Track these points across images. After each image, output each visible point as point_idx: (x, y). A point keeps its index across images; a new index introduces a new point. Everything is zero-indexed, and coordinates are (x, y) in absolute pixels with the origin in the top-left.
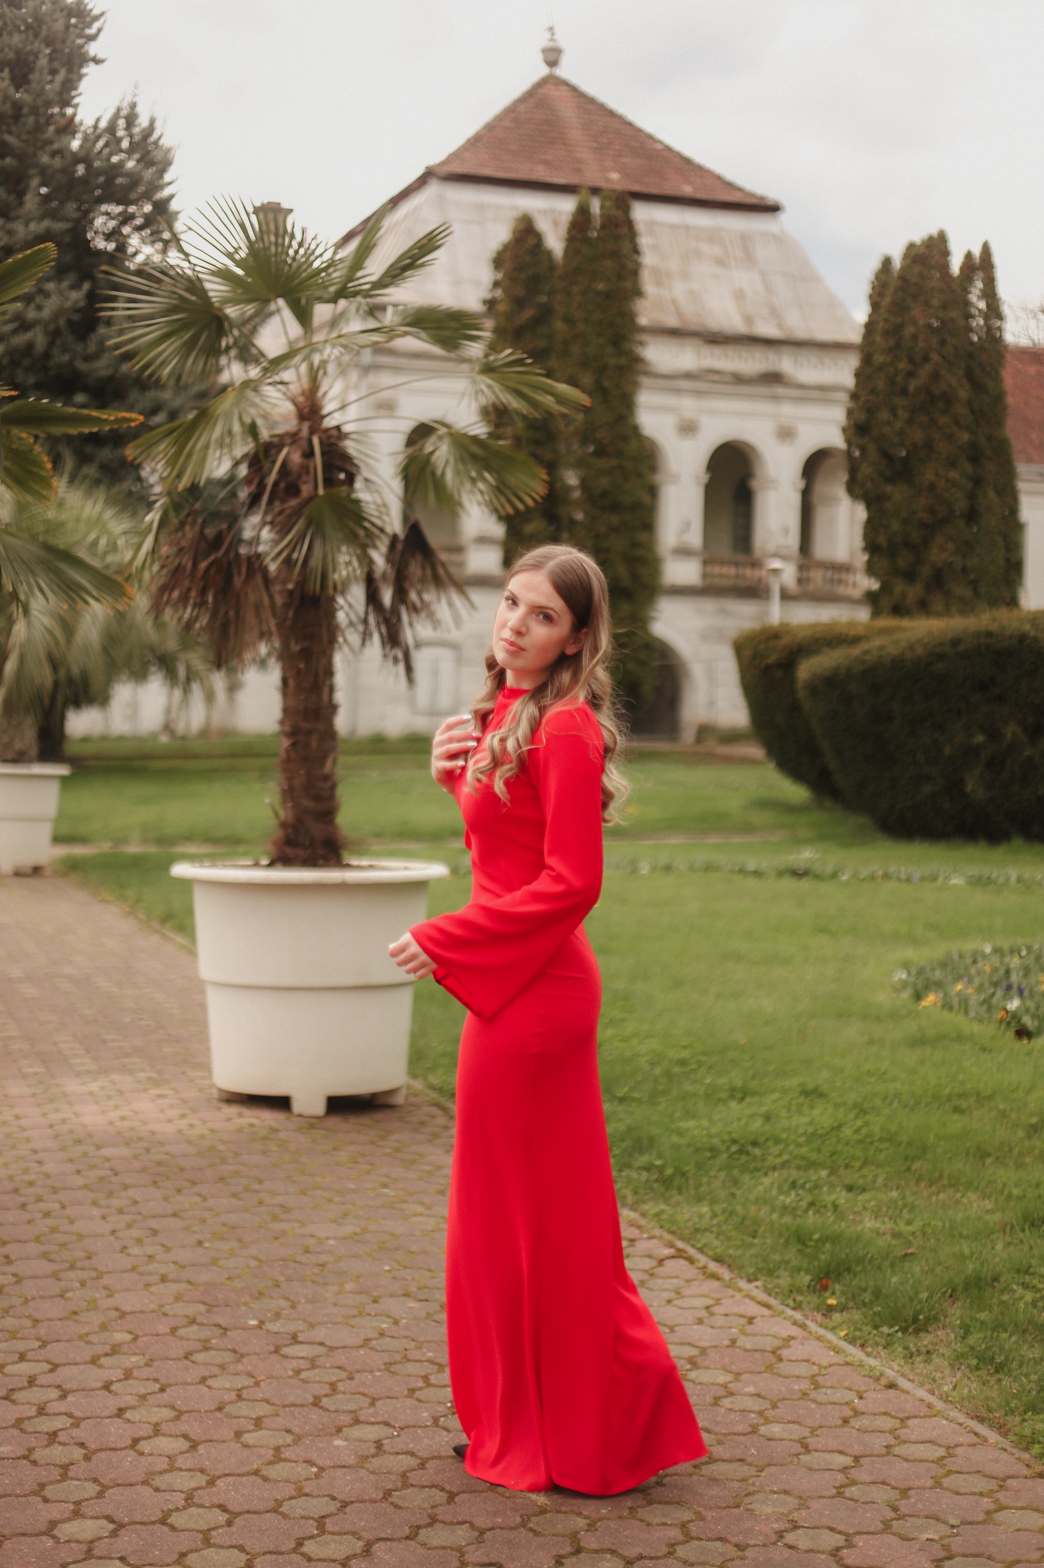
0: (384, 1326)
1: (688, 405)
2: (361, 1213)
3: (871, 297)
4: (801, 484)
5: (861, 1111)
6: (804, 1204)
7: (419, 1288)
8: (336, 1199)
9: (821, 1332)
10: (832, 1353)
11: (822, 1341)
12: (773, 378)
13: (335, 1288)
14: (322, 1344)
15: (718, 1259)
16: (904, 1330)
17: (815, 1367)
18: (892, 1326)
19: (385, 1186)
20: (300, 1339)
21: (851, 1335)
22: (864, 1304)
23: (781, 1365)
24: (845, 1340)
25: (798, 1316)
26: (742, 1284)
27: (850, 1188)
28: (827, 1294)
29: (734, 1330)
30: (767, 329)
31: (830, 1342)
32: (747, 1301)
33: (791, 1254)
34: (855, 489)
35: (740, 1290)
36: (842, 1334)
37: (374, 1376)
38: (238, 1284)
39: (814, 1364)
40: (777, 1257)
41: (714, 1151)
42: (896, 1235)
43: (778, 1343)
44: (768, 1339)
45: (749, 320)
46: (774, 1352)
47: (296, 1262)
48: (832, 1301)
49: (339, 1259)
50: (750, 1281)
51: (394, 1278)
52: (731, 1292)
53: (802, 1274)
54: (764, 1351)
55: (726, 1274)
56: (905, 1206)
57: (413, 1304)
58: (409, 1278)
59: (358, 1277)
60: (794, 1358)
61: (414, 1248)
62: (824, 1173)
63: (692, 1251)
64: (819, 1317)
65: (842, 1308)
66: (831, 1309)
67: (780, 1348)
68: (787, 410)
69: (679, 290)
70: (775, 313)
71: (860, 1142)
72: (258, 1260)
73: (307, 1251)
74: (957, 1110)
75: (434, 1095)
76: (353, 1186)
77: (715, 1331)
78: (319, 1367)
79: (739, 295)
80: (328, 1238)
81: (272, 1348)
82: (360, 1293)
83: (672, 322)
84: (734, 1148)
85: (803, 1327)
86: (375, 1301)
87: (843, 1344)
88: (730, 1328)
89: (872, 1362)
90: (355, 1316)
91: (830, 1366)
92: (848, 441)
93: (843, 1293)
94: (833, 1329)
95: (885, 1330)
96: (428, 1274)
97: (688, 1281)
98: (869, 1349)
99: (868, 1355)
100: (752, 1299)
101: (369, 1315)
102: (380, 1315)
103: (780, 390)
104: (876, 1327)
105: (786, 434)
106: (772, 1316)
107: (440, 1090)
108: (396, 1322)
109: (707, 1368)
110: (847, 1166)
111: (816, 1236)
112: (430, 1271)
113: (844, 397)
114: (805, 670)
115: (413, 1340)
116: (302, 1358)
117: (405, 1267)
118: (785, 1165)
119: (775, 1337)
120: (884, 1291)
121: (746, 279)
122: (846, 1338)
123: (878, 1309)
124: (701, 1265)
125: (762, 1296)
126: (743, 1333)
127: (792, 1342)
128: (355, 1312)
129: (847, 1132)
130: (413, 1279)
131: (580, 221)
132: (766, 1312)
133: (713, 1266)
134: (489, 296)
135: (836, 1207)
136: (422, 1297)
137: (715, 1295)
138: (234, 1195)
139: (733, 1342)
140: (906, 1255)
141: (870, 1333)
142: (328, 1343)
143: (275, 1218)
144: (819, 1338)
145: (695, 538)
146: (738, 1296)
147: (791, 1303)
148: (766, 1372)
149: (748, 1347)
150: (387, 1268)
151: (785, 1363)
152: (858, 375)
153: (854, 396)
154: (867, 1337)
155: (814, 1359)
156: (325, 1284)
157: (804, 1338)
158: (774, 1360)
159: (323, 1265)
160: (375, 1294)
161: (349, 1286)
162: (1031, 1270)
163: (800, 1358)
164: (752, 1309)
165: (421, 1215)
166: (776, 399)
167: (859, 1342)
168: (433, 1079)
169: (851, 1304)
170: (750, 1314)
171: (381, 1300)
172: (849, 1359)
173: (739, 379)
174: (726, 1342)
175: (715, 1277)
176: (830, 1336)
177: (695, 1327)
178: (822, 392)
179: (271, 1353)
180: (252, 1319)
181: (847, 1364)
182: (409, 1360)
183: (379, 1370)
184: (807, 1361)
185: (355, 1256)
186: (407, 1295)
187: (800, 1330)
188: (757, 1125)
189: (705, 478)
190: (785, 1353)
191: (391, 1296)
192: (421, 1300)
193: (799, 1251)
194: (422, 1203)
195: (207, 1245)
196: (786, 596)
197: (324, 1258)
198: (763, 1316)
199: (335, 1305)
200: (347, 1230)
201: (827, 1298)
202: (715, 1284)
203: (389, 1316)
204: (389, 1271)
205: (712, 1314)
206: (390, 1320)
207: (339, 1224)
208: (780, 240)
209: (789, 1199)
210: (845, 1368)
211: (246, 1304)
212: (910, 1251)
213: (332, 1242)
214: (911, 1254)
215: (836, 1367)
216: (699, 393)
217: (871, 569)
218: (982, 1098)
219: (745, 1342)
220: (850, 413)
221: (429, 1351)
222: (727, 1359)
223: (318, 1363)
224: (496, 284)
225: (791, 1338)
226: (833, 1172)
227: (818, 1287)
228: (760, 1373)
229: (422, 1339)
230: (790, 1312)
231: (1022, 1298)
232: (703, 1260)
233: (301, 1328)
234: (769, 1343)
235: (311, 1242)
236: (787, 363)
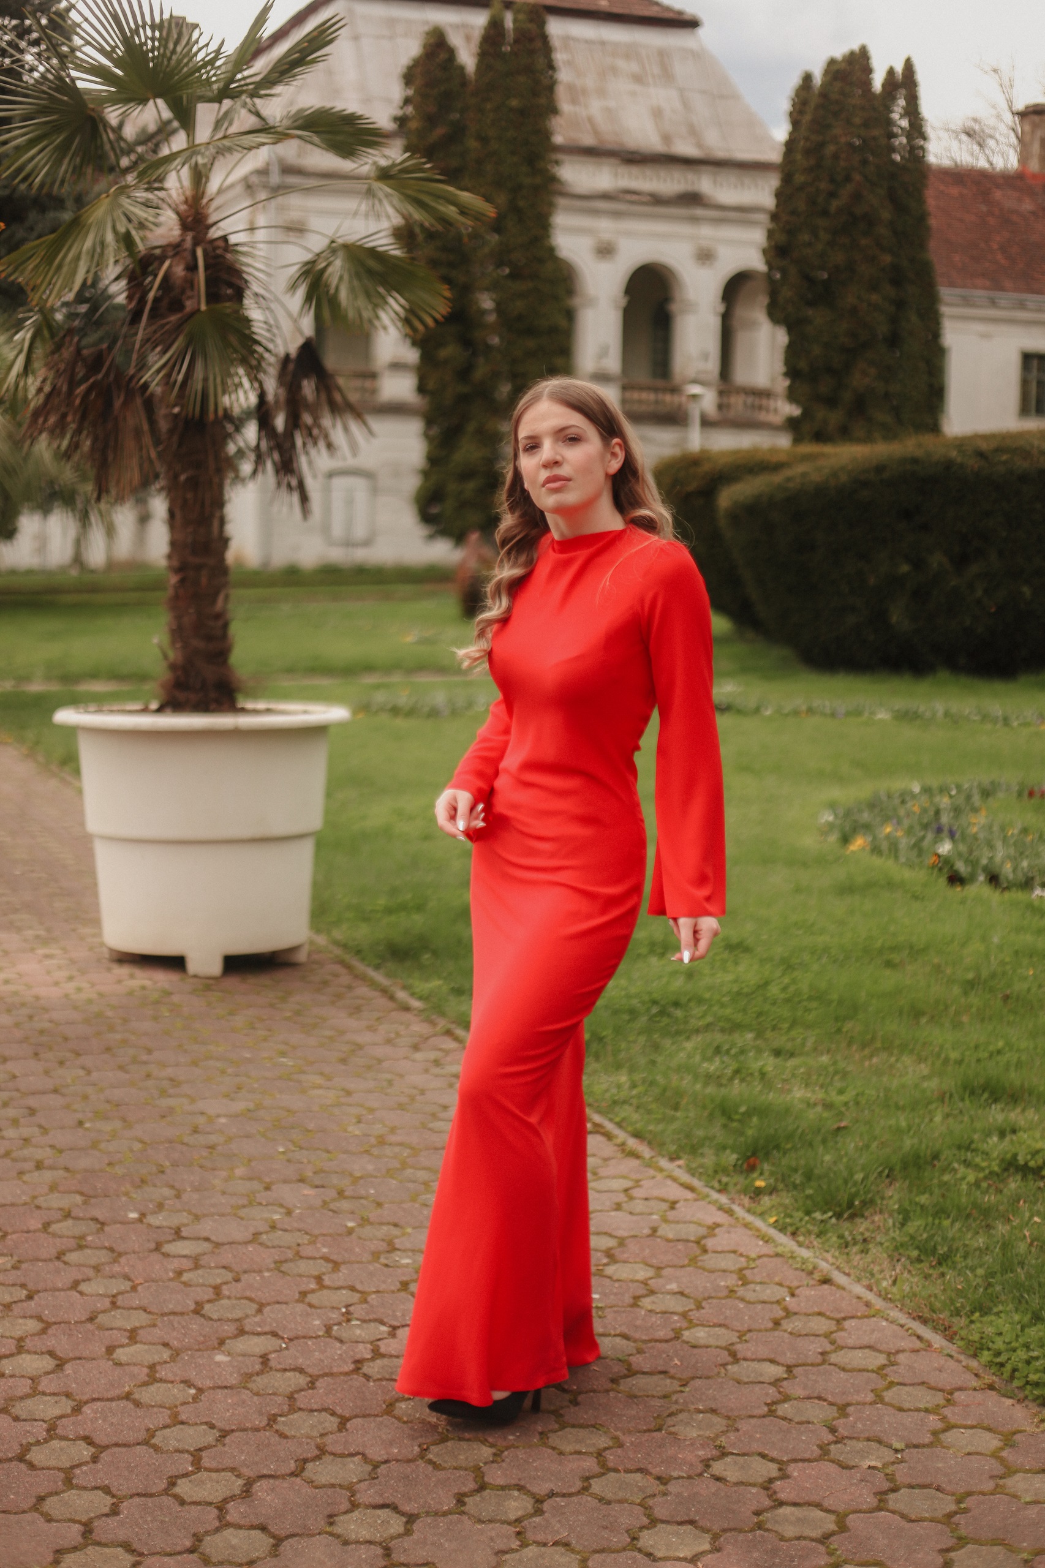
0: (276, 1217)
1: (606, 227)
2: (256, 1086)
3: (791, 114)
4: (721, 308)
5: (788, 965)
6: (729, 1071)
7: (315, 1173)
8: (230, 1071)
9: (749, 1218)
10: (761, 1243)
11: (750, 1229)
12: (692, 199)
13: (224, 1174)
14: (207, 1239)
15: (637, 1135)
16: (838, 1216)
17: (743, 1259)
18: (825, 1212)
19: (283, 1054)
20: (184, 1234)
21: (781, 1222)
22: (795, 1187)
23: (705, 1257)
24: (775, 1227)
25: (723, 1199)
26: (664, 1163)
27: (777, 1053)
28: (755, 1175)
29: (655, 1217)
30: (685, 148)
31: (758, 1230)
32: (669, 1182)
33: (716, 1130)
34: (776, 314)
35: (661, 1170)
36: (772, 1220)
37: (263, 1277)
38: (119, 1170)
39: (741, 1255)
40: (700, 1133)
41: (633, 1013)
42: (828, 1106)
43: (702, 1231)
44: (692, 1228)
45: (667, 138)
46: (698, 1243)
47: (183, 1144)
48: (760, 1183)
49: (230, 1140)
50: (672, 1159)
51: (289, 1161)
52: (652, 1172)
53: (728, 1151)
54: (688, 1241)
55: (646, 1151)
56: (836, 1072)
57: (308, 1191)
58: (305, 1161)
59: (250, 1161)
60: (719, 1249)
61: (311, 1126)
62: (750, 1036)
63: (609, 1126)
64: (746, 1201)
65: (772, 1191)
66: (759, 1192)
67: (704, 1237)
68: (707, 233)
69: (595, 107)
70: (693, 132)
71: (787, 1001)
72: (142, 1142)
73: (196, 1131)
74: (889, 964)
75: (338, 951)
76: (248, 1056)
77: (634, 1218)
78: (203, 1267)
79: (657, 113)
80: (218, 1116)
81: (152, 1246)
82: (250, 1179)
83: (588, 140)
84: (655, 1010)
85: (730, 1212)
86: (267, 1188)
87: (773, 1232)
88: (651, 1214)
89: (805, 1253)
90: (244, 1206)
91: (760, 1257)
92: (768, 263)
93: (772, 1174)
94: (762, 1215)
95: (818, 1215)
96: (325, 1155)
97: (606, 1160)
98: (801, 1239)
99: (800, 1245)
100: (675, 1179)
101: (260, 1204)
102: (272, 1204)
103: (699, 212)
104: (808, 1213)
105: (705, 256)
106: (696, 1200)
107: (345, 946)
108: (289, 1213)
109: (625, 1262)
110: (774, 1028)
111: (743, 1109)
112: (328, 1152)
113: (764, 218)
114: (727, 498)
115: (307, 1233)
116: (185, 1256)
117: (301, 1148)
118: (708, 1027)
119: (700, 1224)
120: (816, 1171)
121: (664, 96)
122: (775, 1225)
123: (809, 1192)
124: (619, 1141)
125: (685, 1178)
126: (665, 1220)
127: (717, 1231)
128: (245, 1202)
129: (774, 990)
130: (309, 1162)
131: (493, 35)
132: (689, 1195)
133: (632, 1143)
134: (400, 113)
135: (763, 1074)
136: (318, 1183)
137: (634, 1176)
138: (121, 1068)
139: (654, 1230)
140: (839, 1129)
141: (801, 1220)
142: (213, 1238)
143: (163, 1093)
144: (747, 1226)
145: (613, 363)
146: (659, 1176)
147: (716, 1185)
148: (689, 1266)
149: (671, 1236)
150: (281, 1150)
151: (710, 1255)
152: (779, 195)
153: (774, 217)
154: (799, 1225)
155: (742, 1250)
156: (214, 1169)
157: (731, 1226)
158: (698, 1252)
159: (212, 1147)
160: (267, 1180)
161: (239, 1171)
162: (973, 1146)
163: (726, 1249)
164: (674, 1191)
165: (320, 1087)
166: (695, 220)
167: (790, 1229)
168: (338, 934)
169: (781, 1186)
170: (672, 1198)
171: (274, 1187)
172: (780, 1250)
173: (657, 200)
174: (647, 1231)
175: (634, 1155)
176: (758, 1223)
177: (613, 1213)
178: (741, 214)
179: (151, 1251)
180: (131, 1211)
181: (777, 1255)
182: (301, 1258)
183: (269, 1270)
184: (734, 1252)
185: (248, 1137)
186: (302, 1180)
187: (726, 1215)
188: (678, 983)
189: (623, 302)
190: (710, 1243)
191: (285, 1182)
192: (317, 1187)
193: (725, 1126)
194: (322, 1074)
195: (87, 1125)
196: (706, 423)
197: (213, 1139)
198: (686, 1200)
199: (224, 1193)
200: (240, 1106)
201: (754, 1180)
202: (634, 1163)
203: (281, 1206)
204: (283, 1153)
205: (631, 1198)
206: (282, 1210)
207: (232, 1100)
208: (697, 56)
209: (712, 1067)
210: (775, 1260)
211: (127, 1194)
212: (843, 1124)
213: (223, 1120)
214: (845, 1128)
215: (765, 1259)
216: (617, 215)
217: (792, 396)
218: (916, 952)
219: (667, 1231)
220: (770, 234)
221: (324, 1246)
222: (647, 1251)
223: (202, 1263)
224: (407, 101)
225: (718, 1225)
226: (760, 1034)
227: (745, 1166)
228: (683, 1267)
229: (316, 1232)
230: (715, 1195)
231: (964, 1178)
232: (621, 1135)
233: (185, 1221)
234: (692, 1232)
235: (201, 1120)
236: (705, 184)
